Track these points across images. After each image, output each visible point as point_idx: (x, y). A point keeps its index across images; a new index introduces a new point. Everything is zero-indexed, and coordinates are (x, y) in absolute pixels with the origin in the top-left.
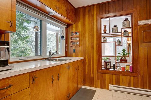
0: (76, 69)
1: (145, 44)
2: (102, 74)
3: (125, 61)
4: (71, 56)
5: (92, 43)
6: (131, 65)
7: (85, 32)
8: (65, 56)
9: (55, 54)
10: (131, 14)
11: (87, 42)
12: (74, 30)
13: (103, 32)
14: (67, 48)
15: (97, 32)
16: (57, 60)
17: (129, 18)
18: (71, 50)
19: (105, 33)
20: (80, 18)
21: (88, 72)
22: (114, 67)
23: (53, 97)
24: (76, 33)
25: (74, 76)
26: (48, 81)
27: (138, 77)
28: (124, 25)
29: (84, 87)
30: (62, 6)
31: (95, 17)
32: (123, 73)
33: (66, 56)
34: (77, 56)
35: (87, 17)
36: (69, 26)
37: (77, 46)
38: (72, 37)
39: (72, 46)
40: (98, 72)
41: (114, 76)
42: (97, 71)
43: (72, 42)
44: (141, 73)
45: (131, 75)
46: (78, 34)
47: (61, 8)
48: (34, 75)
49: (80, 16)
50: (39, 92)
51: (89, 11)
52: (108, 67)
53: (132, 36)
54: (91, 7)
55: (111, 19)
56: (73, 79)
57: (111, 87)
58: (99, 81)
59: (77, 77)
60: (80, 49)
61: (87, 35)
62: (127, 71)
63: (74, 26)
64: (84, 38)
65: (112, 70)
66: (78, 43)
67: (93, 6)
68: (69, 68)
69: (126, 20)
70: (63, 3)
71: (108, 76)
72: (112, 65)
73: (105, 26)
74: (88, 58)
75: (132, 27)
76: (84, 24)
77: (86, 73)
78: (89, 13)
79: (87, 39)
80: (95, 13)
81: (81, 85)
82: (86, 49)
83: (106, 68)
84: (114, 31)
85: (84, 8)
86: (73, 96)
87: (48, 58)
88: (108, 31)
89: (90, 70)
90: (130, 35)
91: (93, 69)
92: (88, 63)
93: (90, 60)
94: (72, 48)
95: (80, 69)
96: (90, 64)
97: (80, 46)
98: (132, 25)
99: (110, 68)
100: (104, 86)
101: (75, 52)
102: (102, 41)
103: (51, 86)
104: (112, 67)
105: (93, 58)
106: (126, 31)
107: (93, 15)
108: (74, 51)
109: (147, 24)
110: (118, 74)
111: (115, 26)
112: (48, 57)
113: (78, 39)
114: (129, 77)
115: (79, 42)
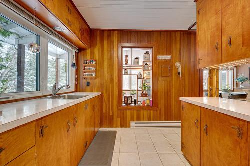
0: (94, 107)
1: (163, 78)
2: (122, 111)
3: (146, 95)
4: (83, 91)
5: (112, 75)
6: (151, 99)
7: (103, 61)
8: (74, 90)
9: (65, 88)
10: (152, 48)
11: (106, 73)
12: (89, 57)
13: (124, 63)
14: (77, 80)
15: (118, 63)
16: (67, 97)
17: (150, 51)
18: (83, 82)
19: (127, 64)
20: (97, 42)
21: (106, 111)
22: (136, 102)
23: (68, 152)
24: (92, 60)
25: (91, 117)
26: (63, 129)
27: (157, 110)
28: (145, 58)
29: (101, 129)
30: (76, 22)
31: (116, 44)
32: (144, 108)
33: (76, 91)
34: (92, 91)
35: (106, 43)
36: (81, 50)
37: (92, 79)
38: (85, 66)
39: (85, 78)
40: (118, 110)
41: (135, 112)
42: (118, 107)
43: (85, 72)
44: (160, 106)
45: (151, 108)
46: (94, 63)
47: (74, 24)
48: (43, 123)
49: (97, 40)
50: (50, 150)
51: (109, 36)
52: (129, 102)
53: (152, 70)
54: (111, 31)
55: (133, 49)
56: (90, 121)
57: (133, 124)
58: (119, 119)
59: (95, 118)
60: (97, 81)
61: (106, 65)
62: (148, 105)
63: (89, 51)
64: (102, 68)
65: (133, 105)
66: (94, 75)
67: (114, 31)
68: (87, 107)
69: (147, 53)
70: (77, 18)
71: (129, 112)
72: (133, 100)
73: (127, 56)
74: (107, 92)
75: (153, 61)
76: (103, 51)
77: (104, 111)
78: (108, 38)
79: (106, 70)
80: (116, 40)
81: (98, 127)
82: (105, 82)
83: (127, 104)
84: (136, 64)
85: (103, 31)
86: (90, 143)
87: (51, 95)
88: (129, 63)
89: (109, 107)
90: (150, 68)
91: (113, 106)
92: (106, 99)
93: (110, 95)
94: (84, 80)
95: (98, 108)
96: (109, 101)
97: (96, 78)
98: (153, 59)
99: (132, 103)
100: (125, 124)
101: (89, 86)
102: (124, 74)
103: (67, 135)
104: (134, 102)
105: (113, 92)
106: (147, 64)
107: (113, 42)
108: (89, 84)
109: (165, 60)
110: (139, 109)
111: (137, 58)
112: (52, 93)
113: (94, 69)
114: (149, 111)
115: (96, 73)
